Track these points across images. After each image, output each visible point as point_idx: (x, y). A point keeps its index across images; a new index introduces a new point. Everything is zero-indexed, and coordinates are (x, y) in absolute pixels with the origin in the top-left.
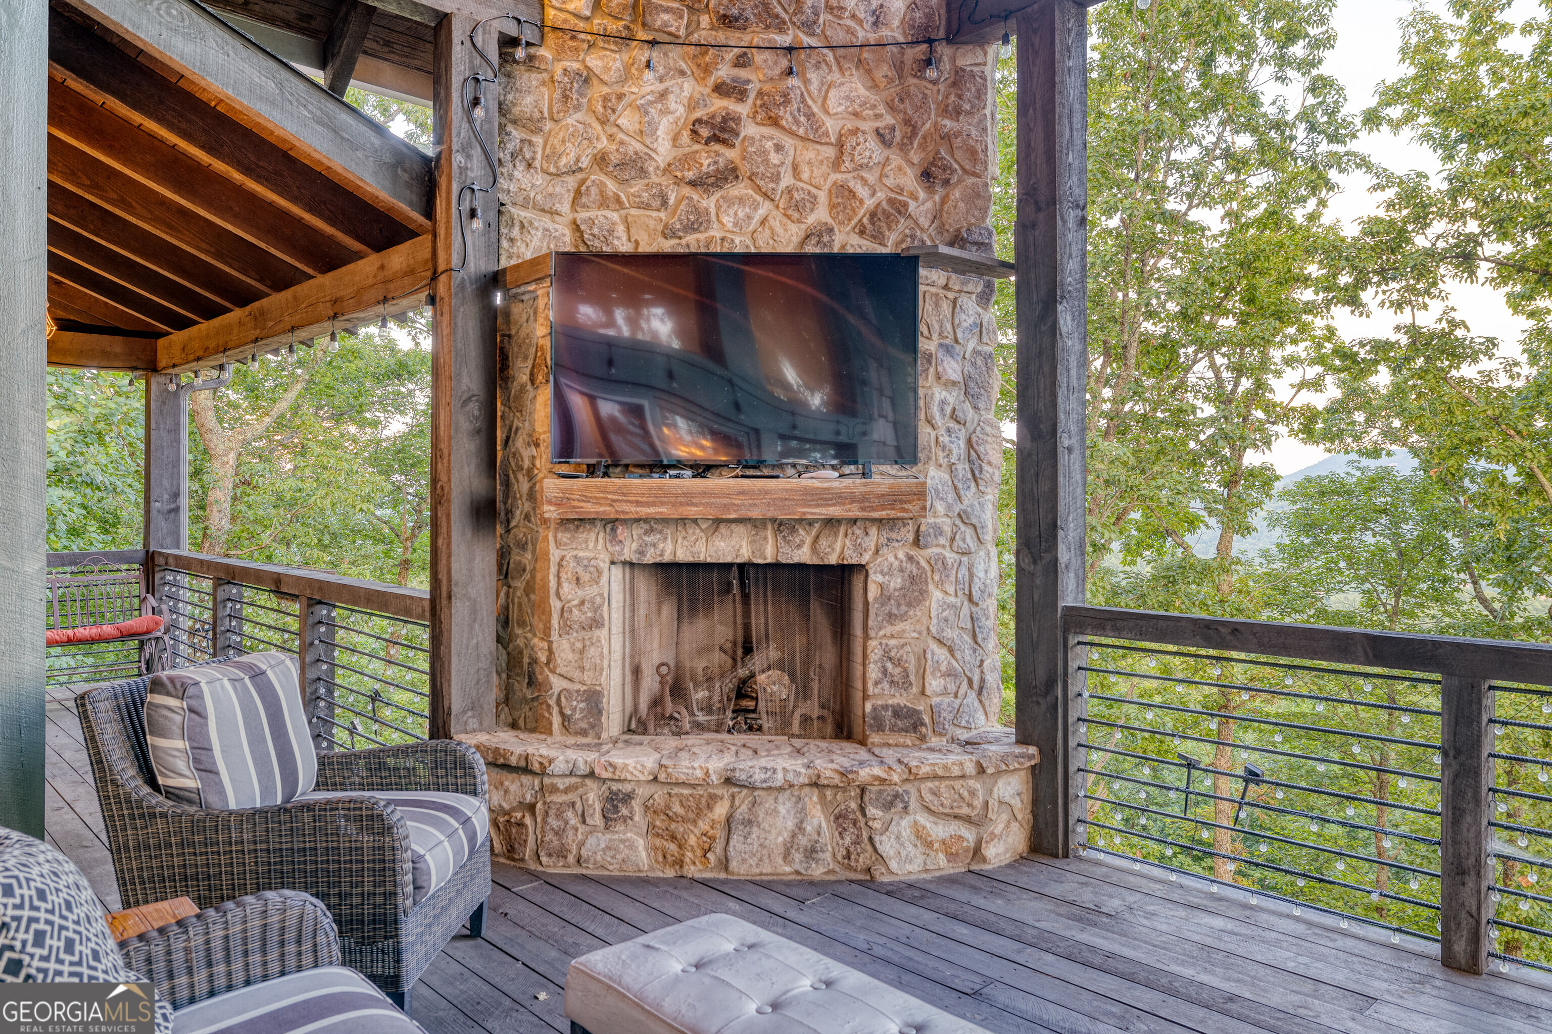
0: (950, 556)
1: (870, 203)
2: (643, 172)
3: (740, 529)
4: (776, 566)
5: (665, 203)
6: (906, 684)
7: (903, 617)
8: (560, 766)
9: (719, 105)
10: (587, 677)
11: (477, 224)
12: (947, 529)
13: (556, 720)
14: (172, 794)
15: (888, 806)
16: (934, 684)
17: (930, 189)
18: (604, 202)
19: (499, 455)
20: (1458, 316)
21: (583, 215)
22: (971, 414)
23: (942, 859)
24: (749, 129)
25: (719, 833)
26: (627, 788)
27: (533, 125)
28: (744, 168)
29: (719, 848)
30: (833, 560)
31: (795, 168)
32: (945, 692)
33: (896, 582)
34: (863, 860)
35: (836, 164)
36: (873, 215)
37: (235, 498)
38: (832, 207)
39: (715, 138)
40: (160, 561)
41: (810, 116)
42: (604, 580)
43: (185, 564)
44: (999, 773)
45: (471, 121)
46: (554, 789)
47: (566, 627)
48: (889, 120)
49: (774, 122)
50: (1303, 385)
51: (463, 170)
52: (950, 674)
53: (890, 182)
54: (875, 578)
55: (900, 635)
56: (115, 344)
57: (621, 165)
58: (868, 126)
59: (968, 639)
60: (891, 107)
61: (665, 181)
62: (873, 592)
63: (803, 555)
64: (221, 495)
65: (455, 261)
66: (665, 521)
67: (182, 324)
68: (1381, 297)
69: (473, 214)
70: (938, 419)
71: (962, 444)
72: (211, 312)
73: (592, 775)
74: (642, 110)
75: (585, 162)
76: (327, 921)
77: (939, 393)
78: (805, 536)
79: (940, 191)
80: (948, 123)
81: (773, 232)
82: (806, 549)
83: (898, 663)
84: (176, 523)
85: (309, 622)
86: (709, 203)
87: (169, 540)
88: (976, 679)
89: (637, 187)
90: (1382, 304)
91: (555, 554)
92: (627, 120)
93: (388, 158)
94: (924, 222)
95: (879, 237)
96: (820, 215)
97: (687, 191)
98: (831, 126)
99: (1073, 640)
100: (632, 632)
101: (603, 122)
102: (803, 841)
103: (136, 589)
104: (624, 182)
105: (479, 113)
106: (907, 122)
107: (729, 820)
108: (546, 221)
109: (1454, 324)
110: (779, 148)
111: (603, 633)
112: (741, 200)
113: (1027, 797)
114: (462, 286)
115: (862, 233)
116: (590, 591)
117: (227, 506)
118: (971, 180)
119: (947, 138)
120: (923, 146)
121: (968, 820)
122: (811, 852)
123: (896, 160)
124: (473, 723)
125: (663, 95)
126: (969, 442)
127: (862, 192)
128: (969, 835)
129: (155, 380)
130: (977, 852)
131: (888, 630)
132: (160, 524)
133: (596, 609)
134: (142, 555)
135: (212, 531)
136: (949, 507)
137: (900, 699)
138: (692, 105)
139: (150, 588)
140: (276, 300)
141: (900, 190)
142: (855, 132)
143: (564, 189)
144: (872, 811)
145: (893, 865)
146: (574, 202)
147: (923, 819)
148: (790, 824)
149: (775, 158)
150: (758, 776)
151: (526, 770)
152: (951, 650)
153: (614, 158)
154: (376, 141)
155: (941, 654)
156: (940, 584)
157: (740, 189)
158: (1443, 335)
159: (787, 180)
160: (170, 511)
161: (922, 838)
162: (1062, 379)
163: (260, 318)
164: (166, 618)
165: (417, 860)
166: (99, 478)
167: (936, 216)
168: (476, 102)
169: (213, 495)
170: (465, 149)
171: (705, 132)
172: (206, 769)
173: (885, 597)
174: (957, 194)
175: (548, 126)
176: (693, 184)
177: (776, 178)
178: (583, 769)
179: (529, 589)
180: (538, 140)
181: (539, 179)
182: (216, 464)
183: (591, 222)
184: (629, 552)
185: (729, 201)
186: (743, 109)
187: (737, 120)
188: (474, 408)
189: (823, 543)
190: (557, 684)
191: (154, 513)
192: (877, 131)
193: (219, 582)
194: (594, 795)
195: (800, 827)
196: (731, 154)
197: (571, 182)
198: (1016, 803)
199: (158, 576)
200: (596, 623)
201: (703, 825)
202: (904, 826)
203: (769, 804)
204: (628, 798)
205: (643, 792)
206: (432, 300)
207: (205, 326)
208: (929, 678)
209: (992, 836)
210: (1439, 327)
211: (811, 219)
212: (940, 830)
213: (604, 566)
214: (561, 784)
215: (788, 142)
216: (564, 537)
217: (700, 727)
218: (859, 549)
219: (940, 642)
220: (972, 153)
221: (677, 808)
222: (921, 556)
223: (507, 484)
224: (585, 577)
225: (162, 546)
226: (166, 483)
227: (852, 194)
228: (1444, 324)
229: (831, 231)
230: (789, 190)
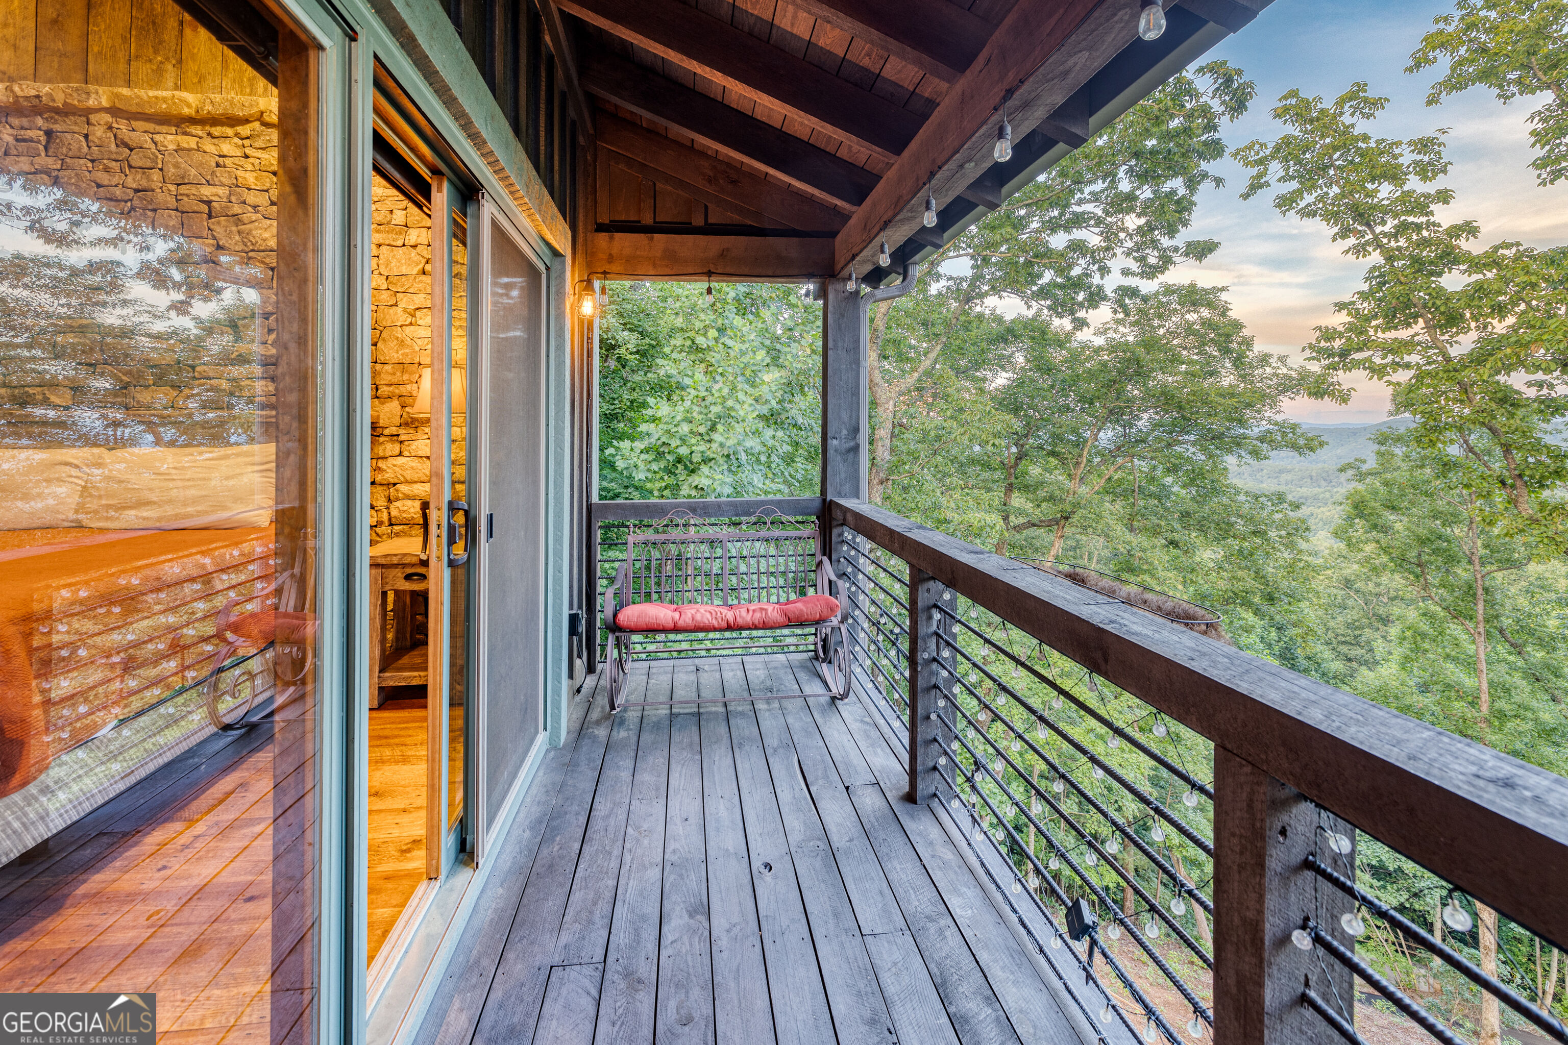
37: (893, 435)
40: (838, 514)
64: (883, 433)
84: (855, 465)
87: (847, 487)
117: (888, 442)
129: (831, 292)
132: (838, 467)
134: (817, 504)
139: (827, 549)
160: (849, 450)
164: (842, 602)
169: (879, 433)
182: (880, 410)
191: (831, 453)
193: (919, 572)
199: (835, 532)
225: (840, 495)
226: (845, 416)
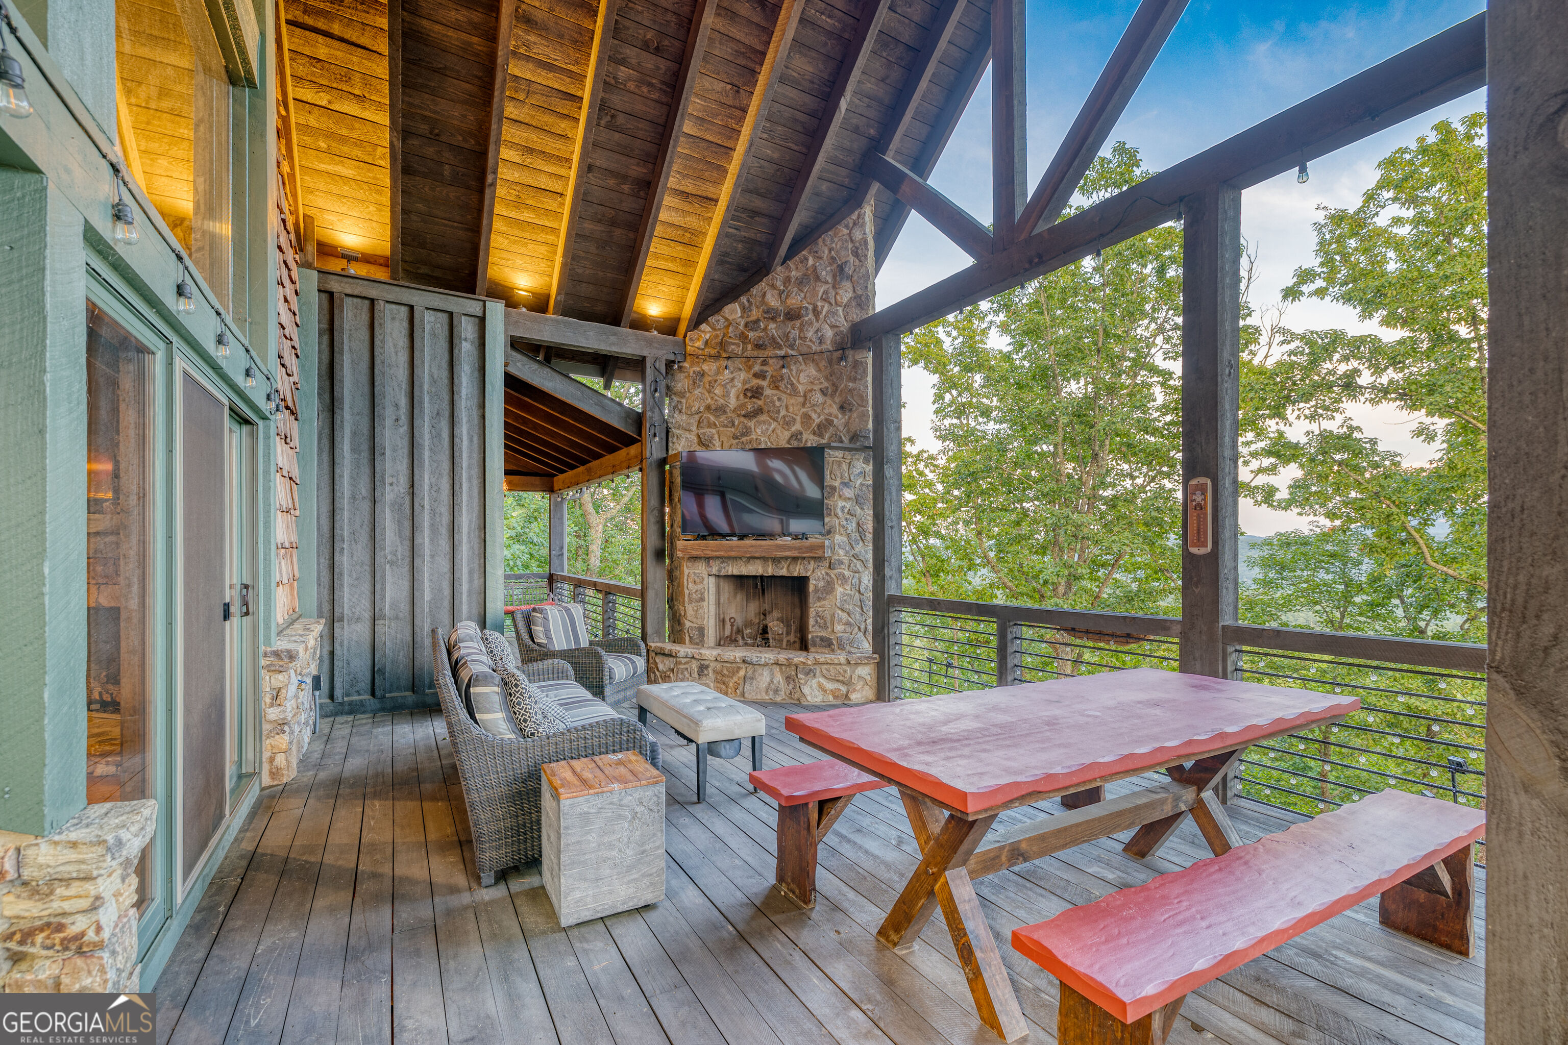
0: (847, 573)
1: (817, 421)
2: (725, 412)
3: (758, 561)
4: (773, 577)
5: (733, 425)
6: (826, 627)
7: (824, 599)
8: (682, 654)
9: (755, 382)
10: (699, 621)
11: (657, 439)
12: (846, 562)
13: (687, 639)
14: (539, 644)
15: (807, 674)
16: (839, 628)
17: (844, 413)
18: (711, 425)
19: (667, 529)
20: (1354, 424)
21: (702, 431)
22: (859, 511)
23: (831, 698)
24: (768, 392)
25: (741, 682)
26: (707, 663)
27: (682, 395)
28: (765, 408)
29: (741, 688)
30: (796, 574)
31: (787, 407)
32: (845, 631)
33: (821, 584)
34: (797, 695)
35: (804, 405)
36: (819, 426)
38: (802, 423)
39: (753, 397)
40: (555, 577)
41: (792, 384)
42: (705, 582)
43: (564, 579)
44: (857, 664)
45: (654, 398)
46: (680, 663)
47: (691, 601)
48: (826, 384)
49: (777, 388)
50: (1261, 471)
51: (651, 418)
52: (848, 624)
53: (826, 411)
54: (812, 582)
55: (823, 606)
56: (536, 480)
57: (716, 410)
58: (817, 388)
59: (858, 610)
60: (827, 379)
61: (733, 415)
62: (811, 588)
63: (784, 572)
64: (595, 548)
65: (648, 454)
66: (729, 558)
67: (563, 472)
68: (1296, 413)
69: (655, 435)
70: (840, 514)
71: (854, 525)
72: (573, 467)
73: (693, 657)
74: (724, 386)
75: (702, 409)
76: (570, 669)
77: (841, 504)
78: (784, 564)
79: (848, 414)
80: (851, 384)
81: (777, 436)
82: (785, 570)
83: (822, 618)
85: (606, 602)
86: (751, 424)
88: (863, 627)
89: (723, 418)
90: (1298, 417)
91: (686, 571)
92: (718, 391)
93: (623, 415)
94: (841, 428)
95: (821, 436)
96: (797, 427)
97: (742, 419)
98: (801, 388)
99: (891, 610)
100: (718, 603)
101: (709, 392)
102: (773, 686)
103: (546, 591)
104: (717, 417)
105: (657, 395)
106: (834, 385)
107: (745, 677)
108: (687, 434)
109: (1352, 429)
110: (779, 399)
111: (705, 604)
112: (764, 422)
113: (875, 676)
114: (651, 464)
115: (814, 434)
116: (700, 587)
117: (598, 553)
118: (861, 409)
119: (851, 391)
120: (840, 395)
121: (843, 682)
122: (776, 691)
123: (829, 402)
124: (656, 639)
125: (732, 379)
126: (858, 524)
127: (814, 416)
128: (844, 689)
129: (554, 496)
130: (847, 696)
131: (818, 604)
132: (555, 561)
133: (702, 594)
134: (548, 574)
135: (591, 566)
136: (847, 552)
137: (823, 634)
138: (745, 382)
139: (551, 590)
140: (595, 464)
141: (830, 414)
142: (811, 391)
143: (694, 421)
144: (800, 676)
145: (809, 698)
146: (698, 426)
147: (822, 680)
148: (768, 680)
149: (777, 403)
150: (755, 660)
151: (670, 655)
152: (849, 614)
153: (713, 407)
154: (618, 408)
155: (844, 616)
156: (842, 585)
157: (764, 417)
158: (1348, 437)
159: (783, 412)
161: (821, 687)
162: (887, 496)
163: (589, 471)
165: (610, 669)
166: (535, 540)
167: (847, 425)
168: (656, 390)
169: (592, 548)
170: (652, 410)
171: (749, 394)
172: (549, 638)
173: (816, 590)
174: (855, 415)
175: (688, 395)
176: (744, 416)
177: (778, 412)
178: (690, 655)
179: (679, 586)
180: (684, 401)
181: (684, 417)
182: (592, 531)
183: (704, 434)
184: (714, 570)
185: (759, 423)
186: (765, 383)
187: (762, 388)
188: (656, 513)
189: (791, 567)
190: (688, 624)
191: (553, 556)
192: (821, 390)
193: (576, 586)
194: (695, 665)
195: (772, 681)
196: (760, 403)
197: (697, 417)
198: (868, 678)
199: (554, 585)
200: (702, 599)
201: (735, 679)
202: (814, 682)
203: (760, 671)
204: (707, 667)
205: (713, 665)
206: (641, 470)
207: (570, 473)
208: (836, 625)
209: (855, 690)
210: (1341, 431)
211: (793, 429)
212: (830, 686)
213: (706, 576)
214: (683, 661)
215: (784, 396)
216: (690, 564)
217: (746, 644)
218: (806, 570)
219: (842, 610)
220: (862, 397)
221: (725, 672)
222: (833, 573)
223: (672, 543)
224: (698, 581)
225: (556, 571)
226: (558, 542)
227: (810, 417)
228: (1345, 429)
229: (801, 433)
230: (784, 417)
